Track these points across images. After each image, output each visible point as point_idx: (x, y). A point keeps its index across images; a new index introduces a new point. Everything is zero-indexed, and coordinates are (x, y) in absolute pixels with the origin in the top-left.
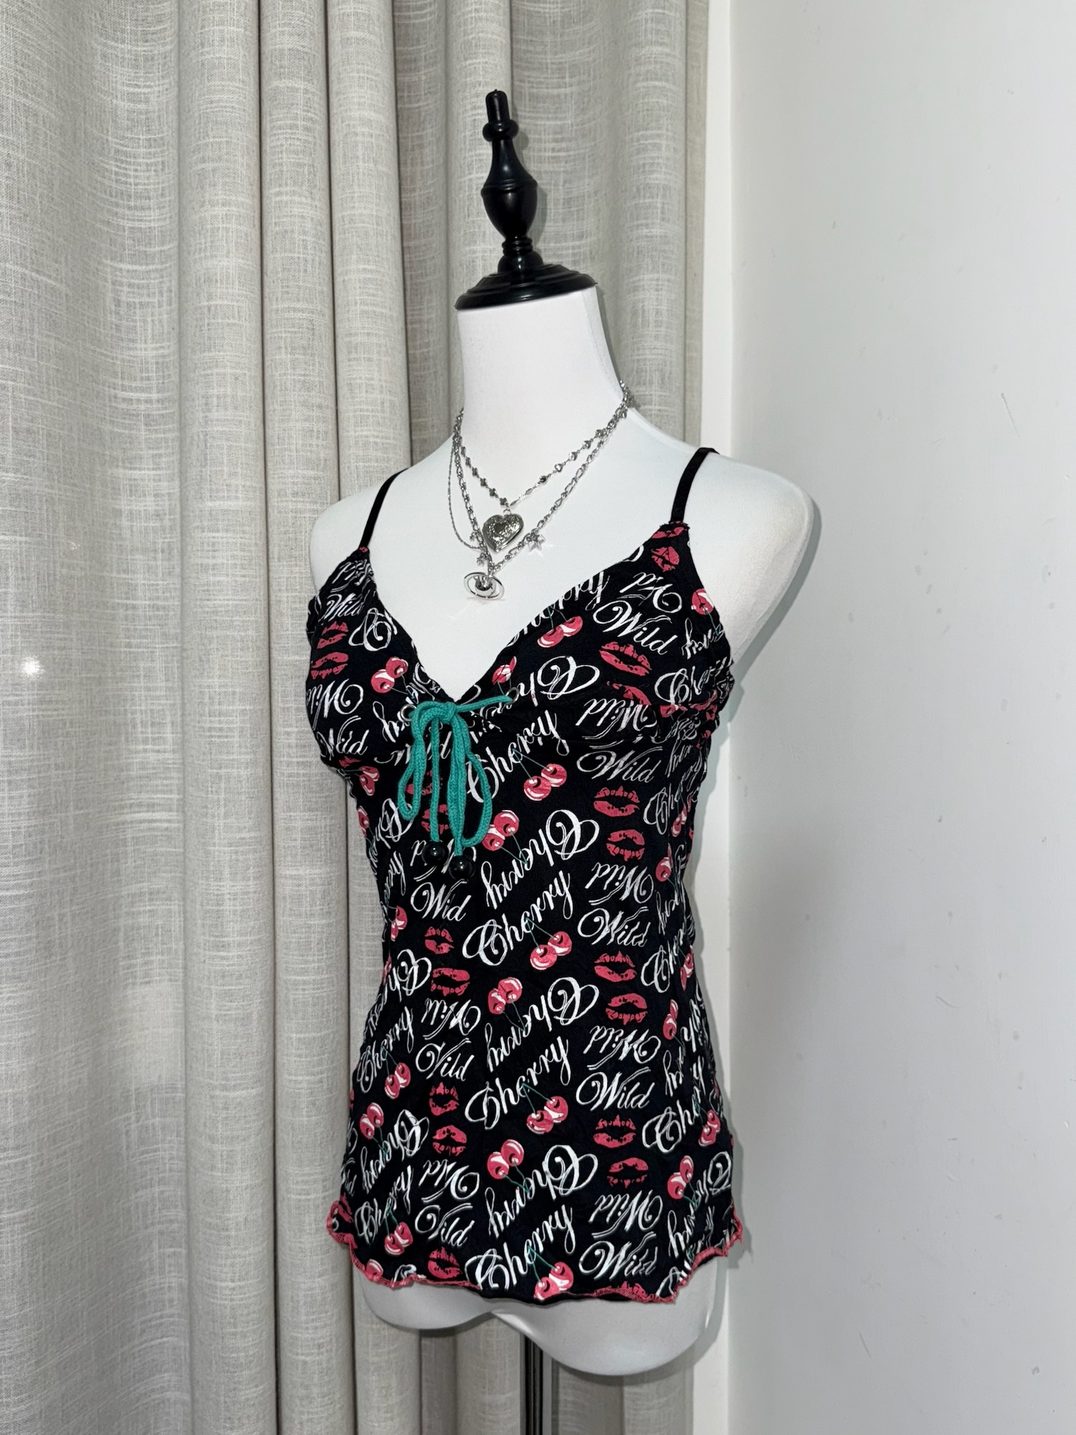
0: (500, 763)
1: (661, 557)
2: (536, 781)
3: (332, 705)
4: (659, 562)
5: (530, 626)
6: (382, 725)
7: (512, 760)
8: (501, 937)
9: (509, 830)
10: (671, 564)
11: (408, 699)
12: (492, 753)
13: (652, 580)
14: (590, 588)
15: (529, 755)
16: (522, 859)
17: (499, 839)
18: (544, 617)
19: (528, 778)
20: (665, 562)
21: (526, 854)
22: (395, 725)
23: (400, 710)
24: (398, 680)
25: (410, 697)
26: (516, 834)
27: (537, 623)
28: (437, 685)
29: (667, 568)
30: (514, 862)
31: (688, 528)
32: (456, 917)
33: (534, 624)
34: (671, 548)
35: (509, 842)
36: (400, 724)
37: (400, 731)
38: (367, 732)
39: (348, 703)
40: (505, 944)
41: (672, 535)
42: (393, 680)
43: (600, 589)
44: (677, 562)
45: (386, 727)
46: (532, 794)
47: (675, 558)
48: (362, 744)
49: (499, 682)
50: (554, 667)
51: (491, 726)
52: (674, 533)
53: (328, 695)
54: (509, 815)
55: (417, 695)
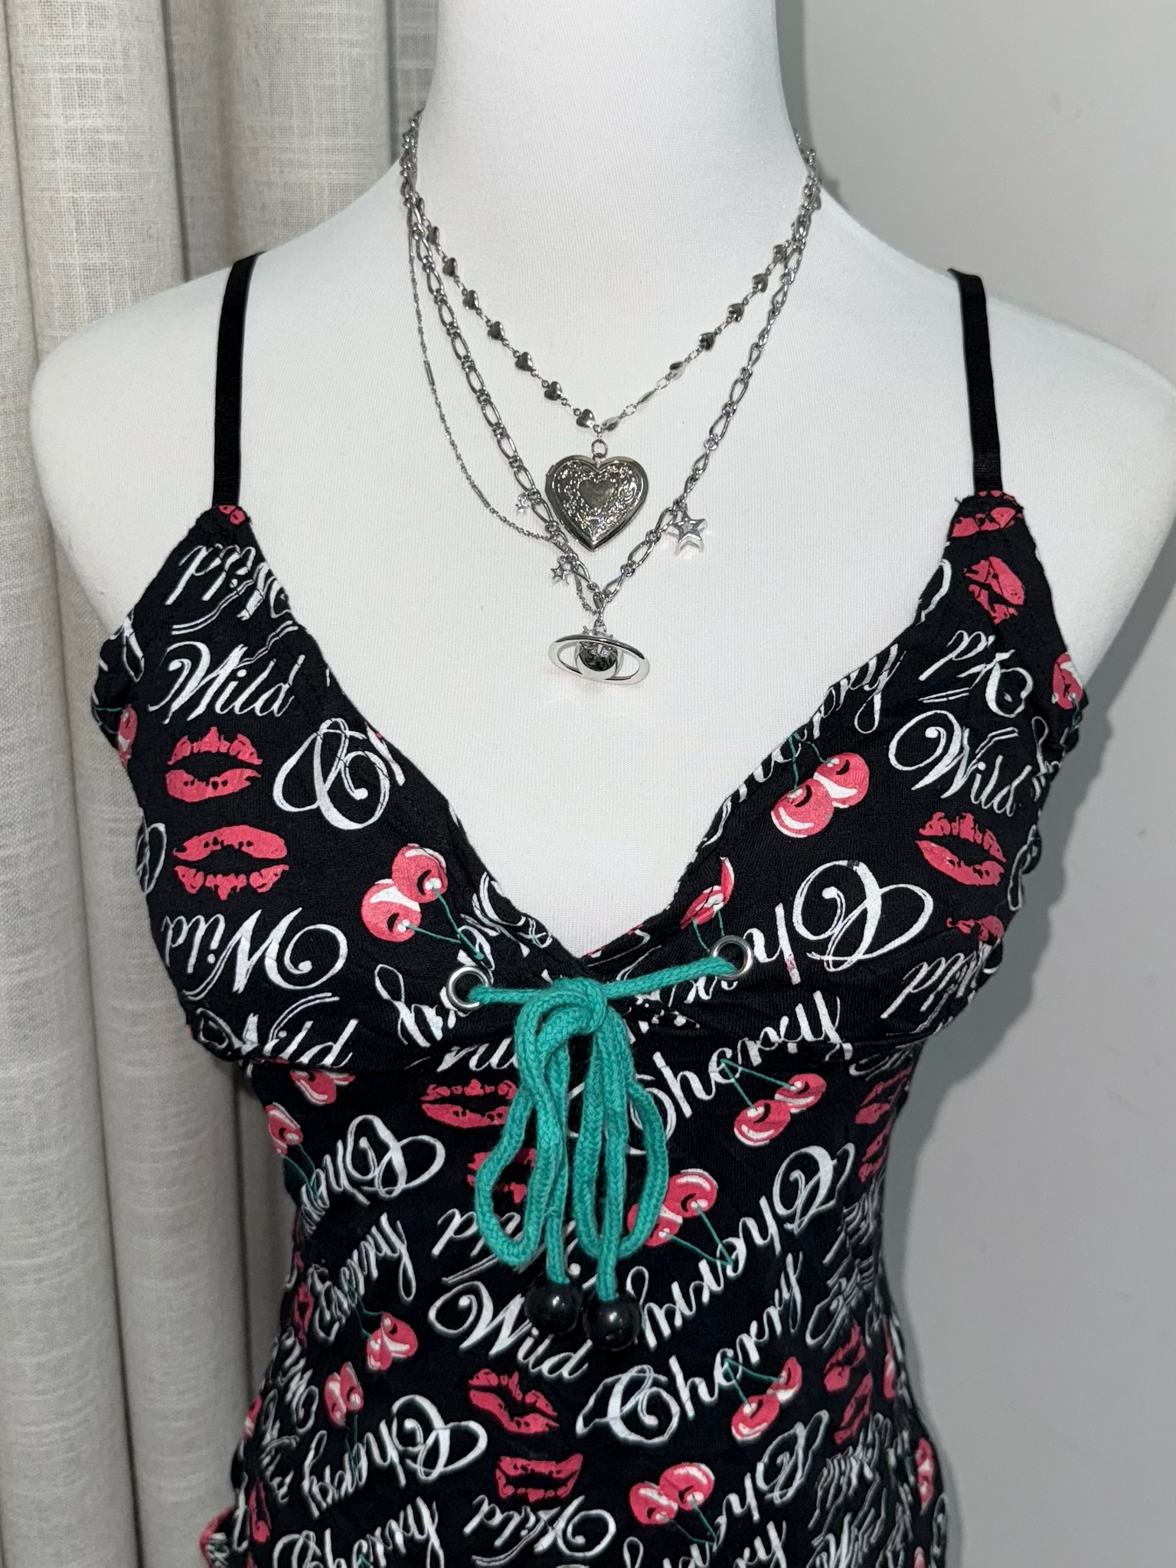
0: (685, 1085)
1: (984, 586)
2: (761, 1110)
3: (259, 969)
4: (983, 598)
5: (750, 781)
6: (397, 1012)
7: (715, 1077)
8: (665, 1395)
9: (694, 1205)
10: (1008, 604)
11: (462, 956)
12: (668, 1063)
13: (980, 647)
14: (868, 679)
15: (758, 1068)
16: (722, 1258)
17: (670, 1224)
18: (780, 759)
19: (747, 1107)
20: (996, 598)
21: (731, 1248)
22: (430, 1013)
23: (444, 983)
24: (430, 911)
25: (471, 954)
26: (709, 1213)
27: (766, 774)
28: (540, 928)
29: (1000, 614)
30: (704, 1266)
31: (1019, 509)
32: (565, 1372)
33: (760, 777)
34: (996, 561)
35: (691, 1227)
36: (443, 1013)
37: (445, 1028)
38: (353, 1024)
39: (306, 967)
40: (675, 1409)
41: (989, 526)
42: (415, 907)
43: (884, 679)
44: (1019, 600)
45: (407, 1016)
46: (752, 1134)
47: (1011, 586)
48: (337, 1048)
49: (696, 922)
50: (830, 893)
51: (680, 1021)
52: (992, 520)
53: (245, 946)
54: (696, 1178)
55: (487, 948)
